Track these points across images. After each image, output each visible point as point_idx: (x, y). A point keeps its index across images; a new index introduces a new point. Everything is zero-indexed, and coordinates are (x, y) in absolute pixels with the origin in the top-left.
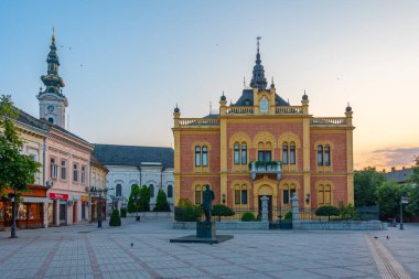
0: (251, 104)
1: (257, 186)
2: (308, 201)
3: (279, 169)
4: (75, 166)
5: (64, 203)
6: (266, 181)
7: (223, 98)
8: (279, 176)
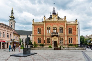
0: (52, 18)
1: (53, 38)
2: (66, 42)
3: (58, 34)
4: (8, 34)
5: (4, 43)
6: (55, 37)
7: (45, 17)
8: (58, 36)
